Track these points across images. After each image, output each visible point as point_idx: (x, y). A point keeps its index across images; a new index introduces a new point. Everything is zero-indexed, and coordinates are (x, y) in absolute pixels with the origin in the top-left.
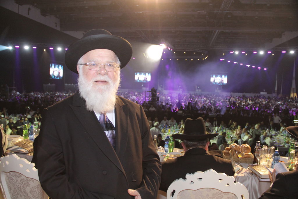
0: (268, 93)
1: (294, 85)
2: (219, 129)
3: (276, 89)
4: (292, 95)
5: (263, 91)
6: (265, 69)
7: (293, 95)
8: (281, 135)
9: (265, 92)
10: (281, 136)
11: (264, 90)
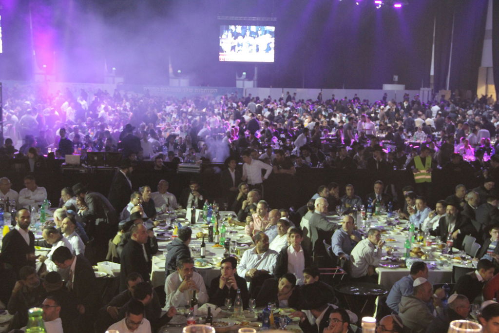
0: (406, 88)
1: (487, 60)
2: (197, 216)
3: (432, 73)
4: (481, 92)
5: (391, 82)
6: (398, 6)
7: (485, 90)
8: (404, 226)
9: (399, 83)
10: (405, 229)
11: (396, 78)
